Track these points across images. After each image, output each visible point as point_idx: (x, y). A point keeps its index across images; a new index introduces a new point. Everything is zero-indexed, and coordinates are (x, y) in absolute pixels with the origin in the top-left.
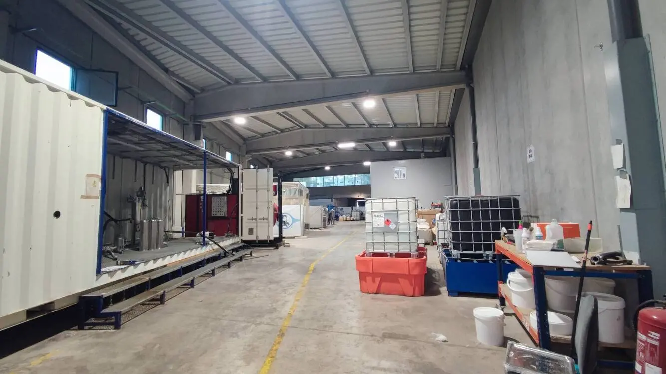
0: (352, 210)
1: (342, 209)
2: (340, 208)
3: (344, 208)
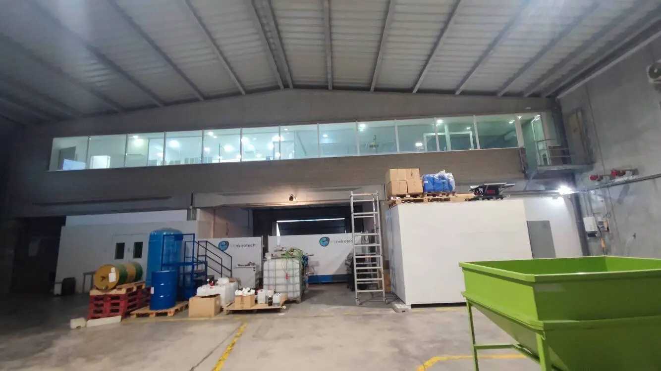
0: (265, 250)
1: (224, 246)
2: (216, 242)
3: (232, 241)
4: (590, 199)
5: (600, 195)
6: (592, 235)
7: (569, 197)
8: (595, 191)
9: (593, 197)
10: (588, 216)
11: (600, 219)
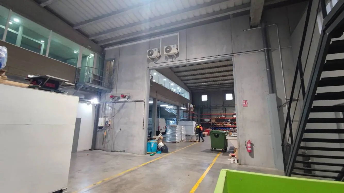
4: (105, 108)
5: (110, 107)
6: (101, 128)
7: (95, 105)
8: (109, 104)
9: (107, 107)
10: (102, 118)
11: (107, 120)
